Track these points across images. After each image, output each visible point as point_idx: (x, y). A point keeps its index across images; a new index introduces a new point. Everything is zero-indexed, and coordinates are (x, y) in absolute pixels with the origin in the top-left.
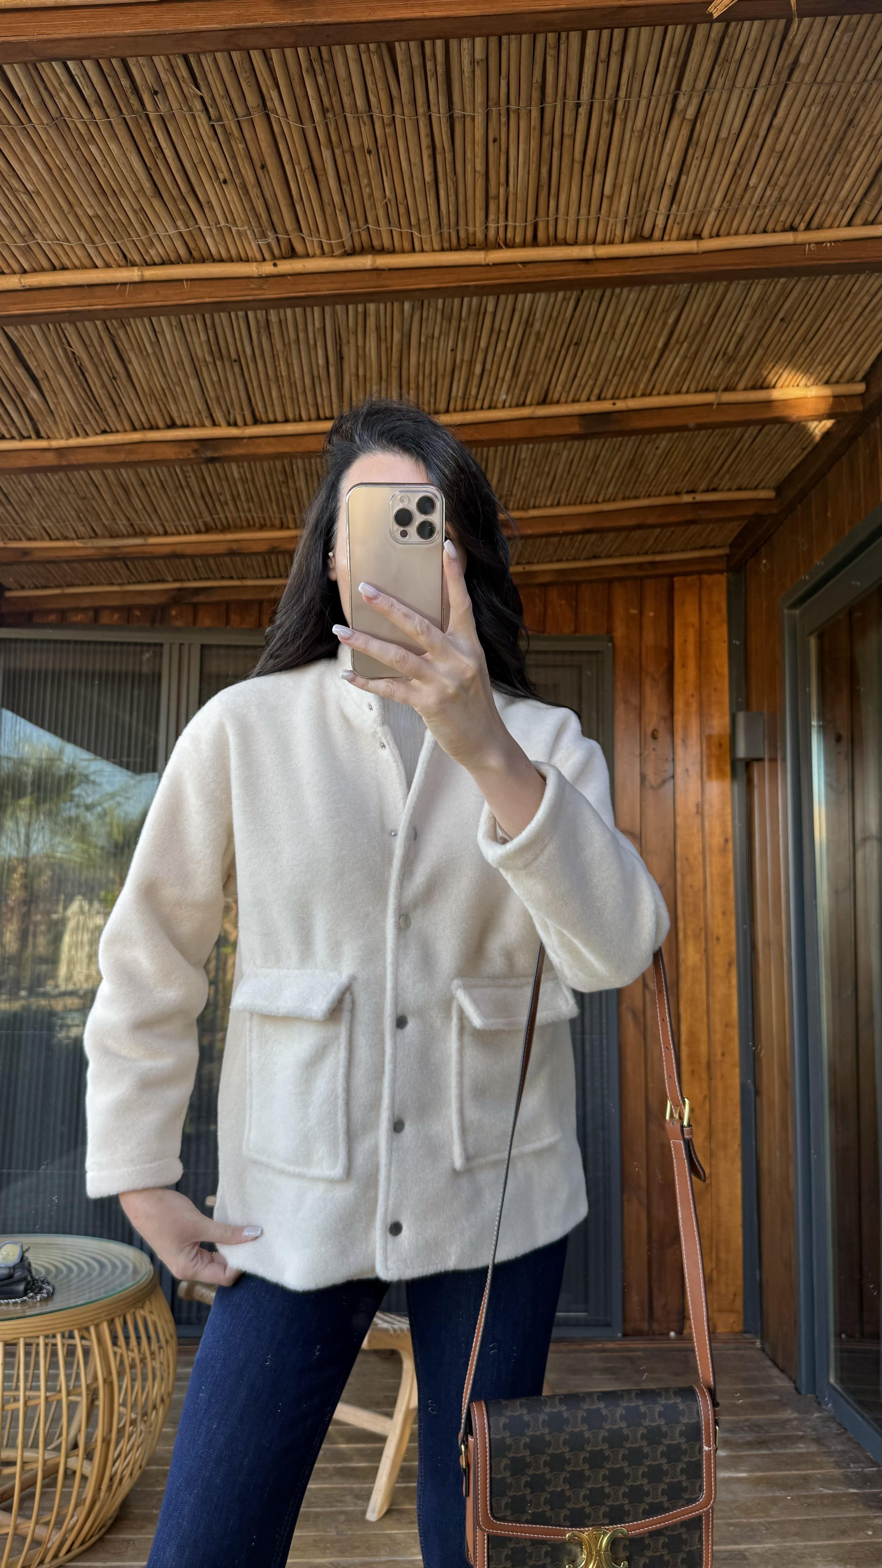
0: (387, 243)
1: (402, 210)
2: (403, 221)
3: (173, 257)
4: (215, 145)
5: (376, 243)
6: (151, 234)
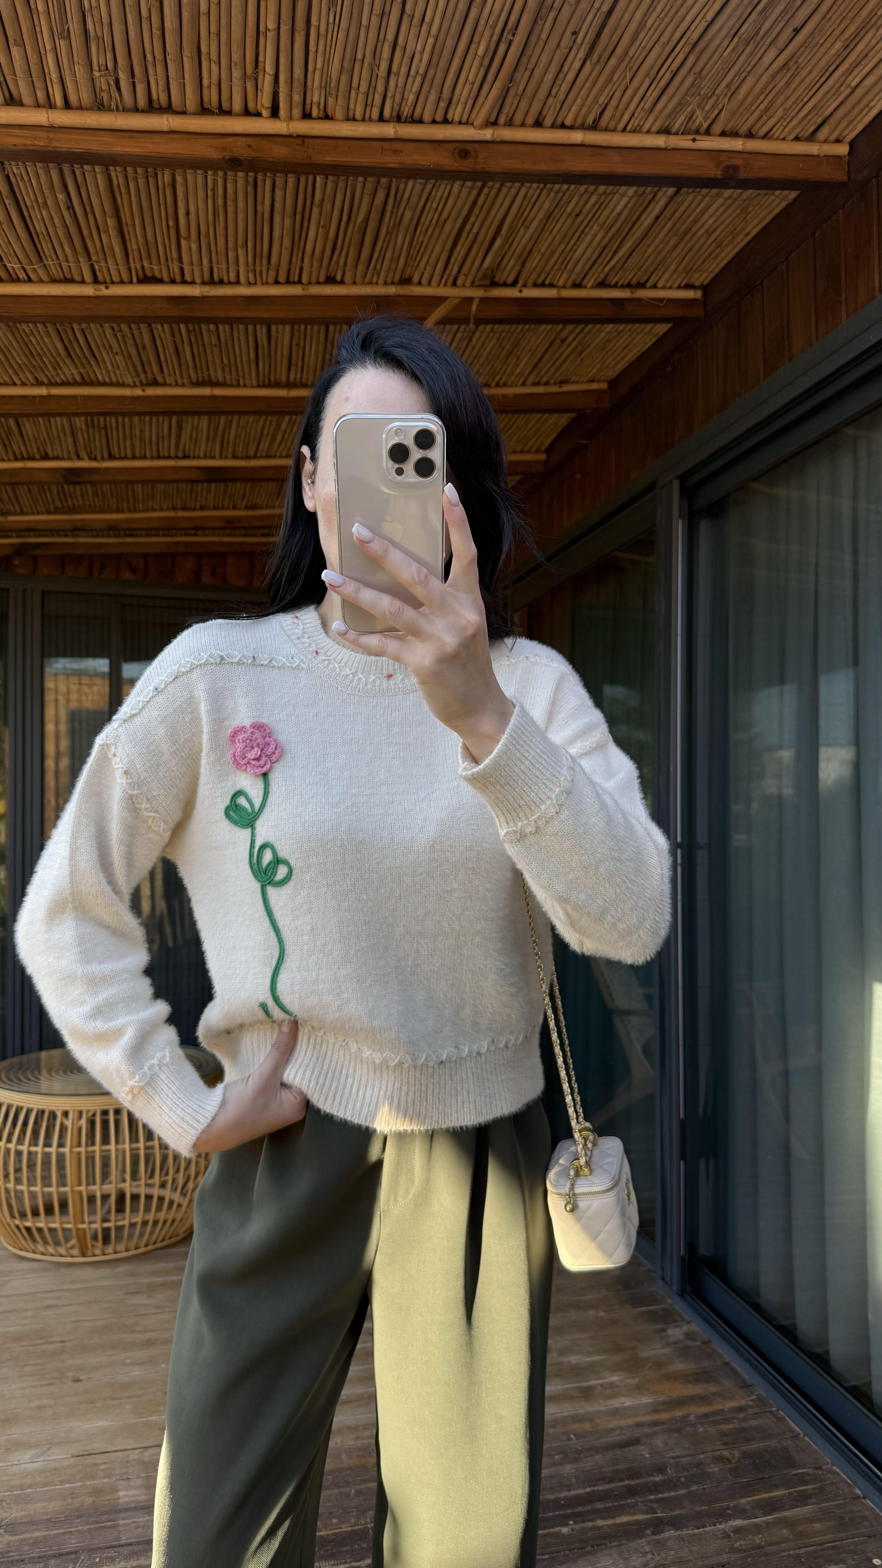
0: (221, 380)
1: (233, 369)
2: (234, 372)
3: (71, 381)
4: (114, 340)
5: (214, 379)
6: (59, 371)
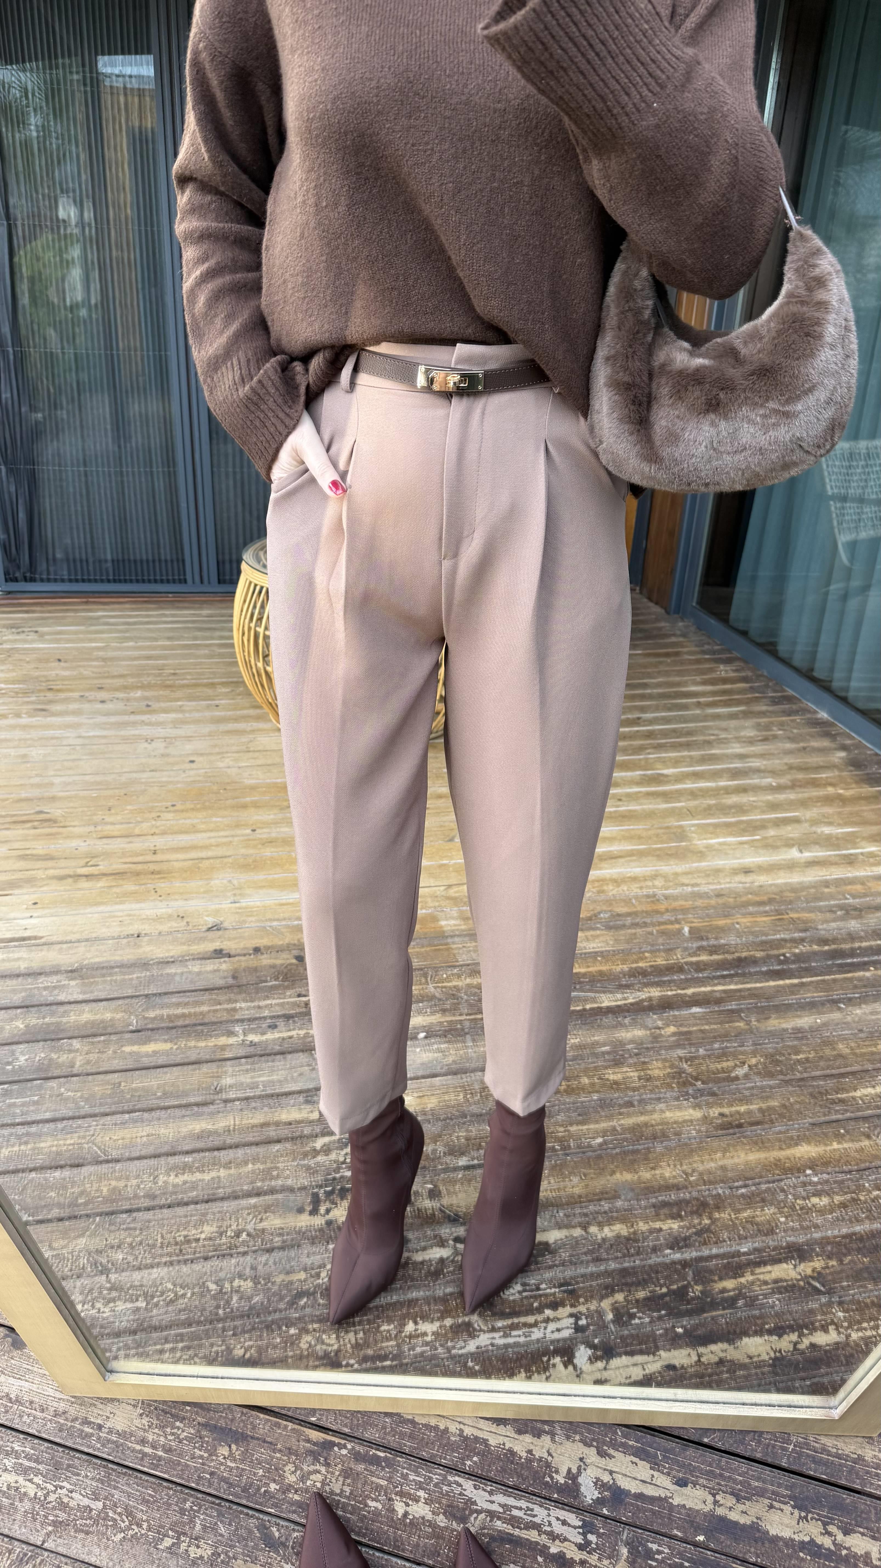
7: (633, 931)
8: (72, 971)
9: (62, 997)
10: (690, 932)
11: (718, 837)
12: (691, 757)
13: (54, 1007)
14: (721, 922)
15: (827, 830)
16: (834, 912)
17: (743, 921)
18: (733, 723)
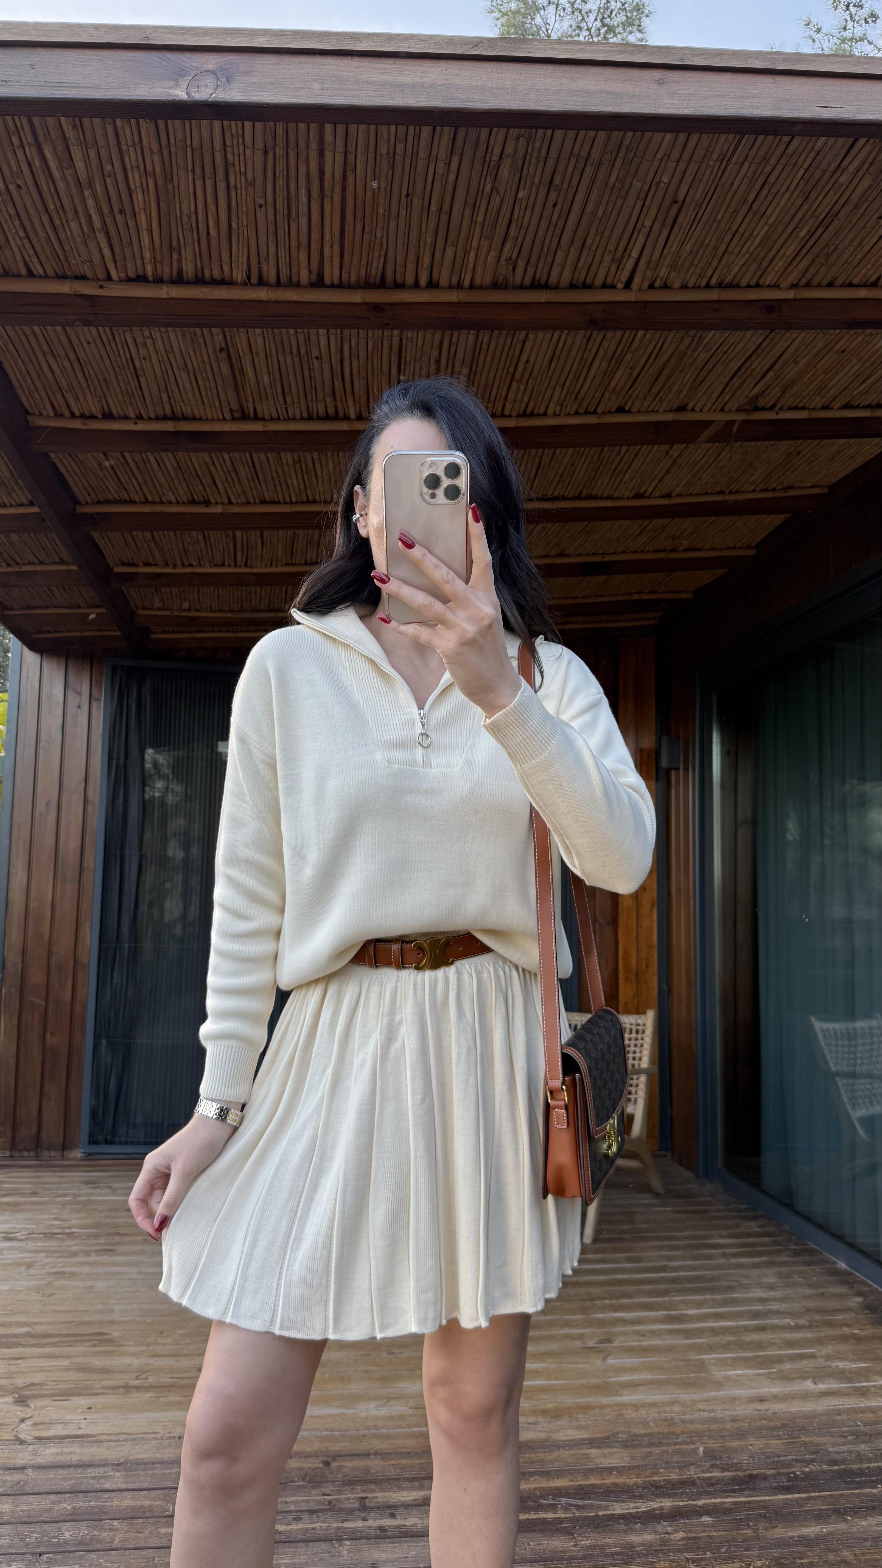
7: (649, 1450)
8: (118, 1465)
9: (107, 1486)
10: (704, 1452)
11: (736, 1370)
12: (714, 1300)
13: (100, 1493)
14: (735, 1444)
15: (841, 1365)
16: (846, 1437)
17: (756, 1444)
18: (755, 1272)
